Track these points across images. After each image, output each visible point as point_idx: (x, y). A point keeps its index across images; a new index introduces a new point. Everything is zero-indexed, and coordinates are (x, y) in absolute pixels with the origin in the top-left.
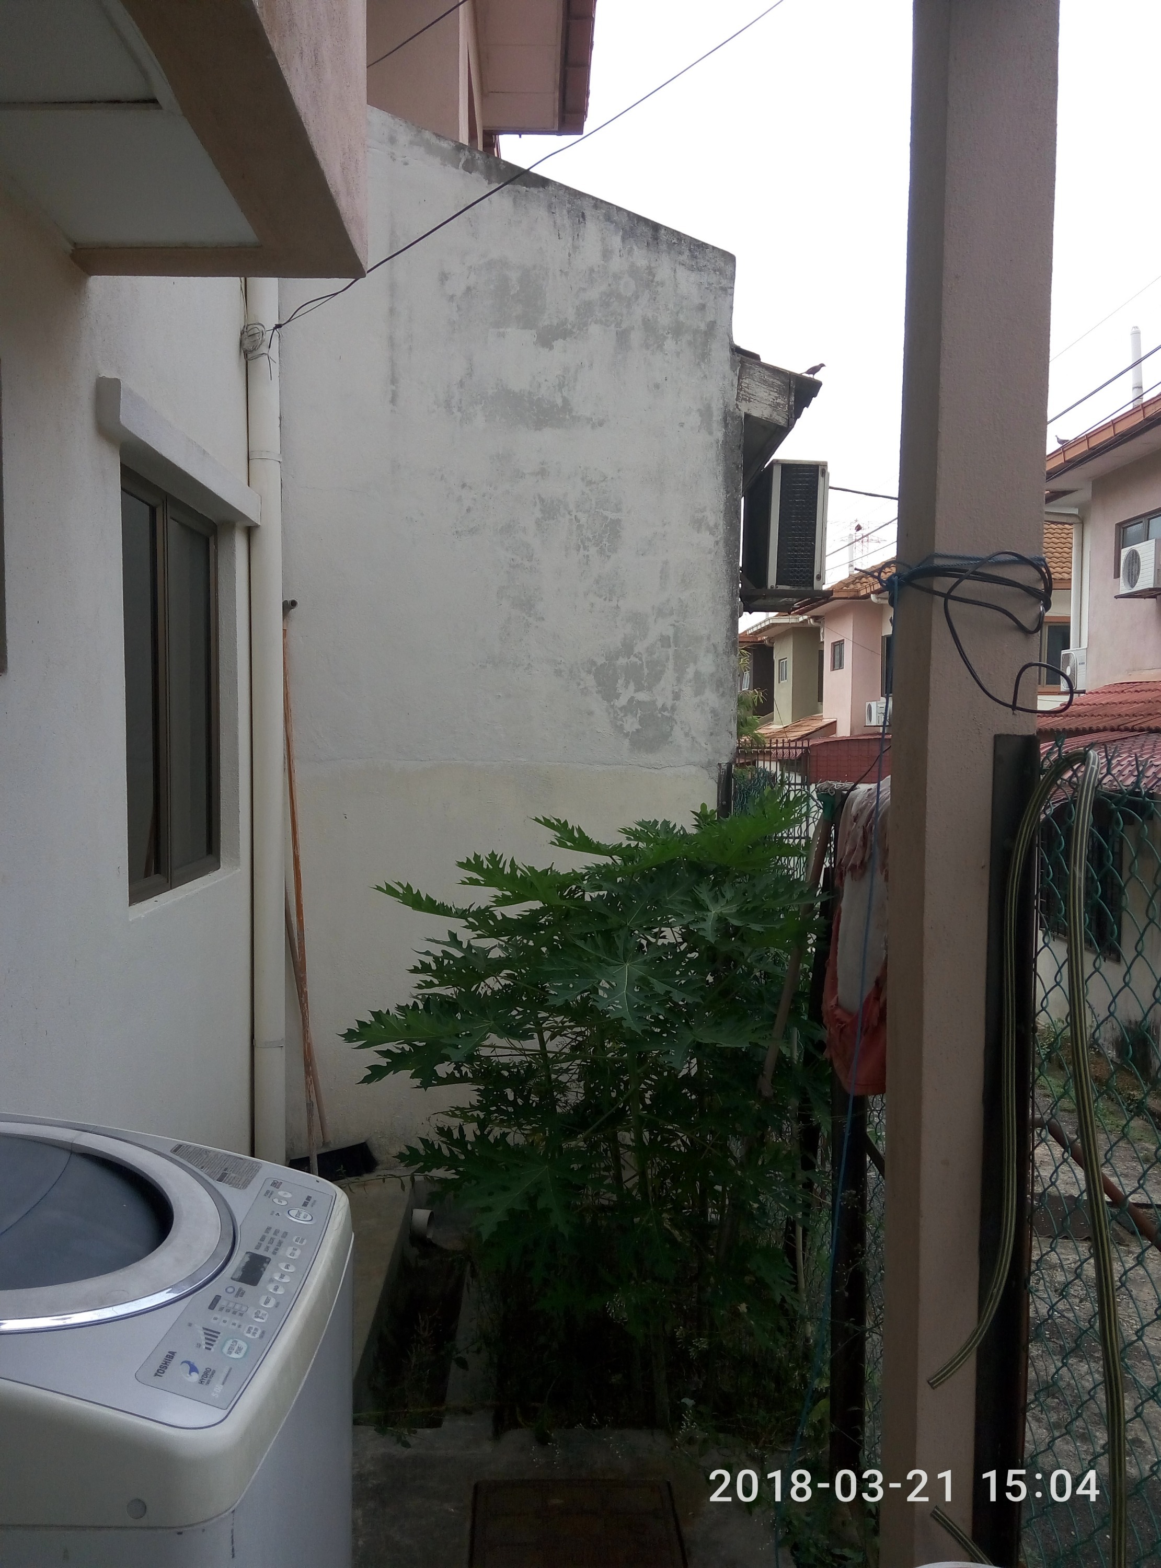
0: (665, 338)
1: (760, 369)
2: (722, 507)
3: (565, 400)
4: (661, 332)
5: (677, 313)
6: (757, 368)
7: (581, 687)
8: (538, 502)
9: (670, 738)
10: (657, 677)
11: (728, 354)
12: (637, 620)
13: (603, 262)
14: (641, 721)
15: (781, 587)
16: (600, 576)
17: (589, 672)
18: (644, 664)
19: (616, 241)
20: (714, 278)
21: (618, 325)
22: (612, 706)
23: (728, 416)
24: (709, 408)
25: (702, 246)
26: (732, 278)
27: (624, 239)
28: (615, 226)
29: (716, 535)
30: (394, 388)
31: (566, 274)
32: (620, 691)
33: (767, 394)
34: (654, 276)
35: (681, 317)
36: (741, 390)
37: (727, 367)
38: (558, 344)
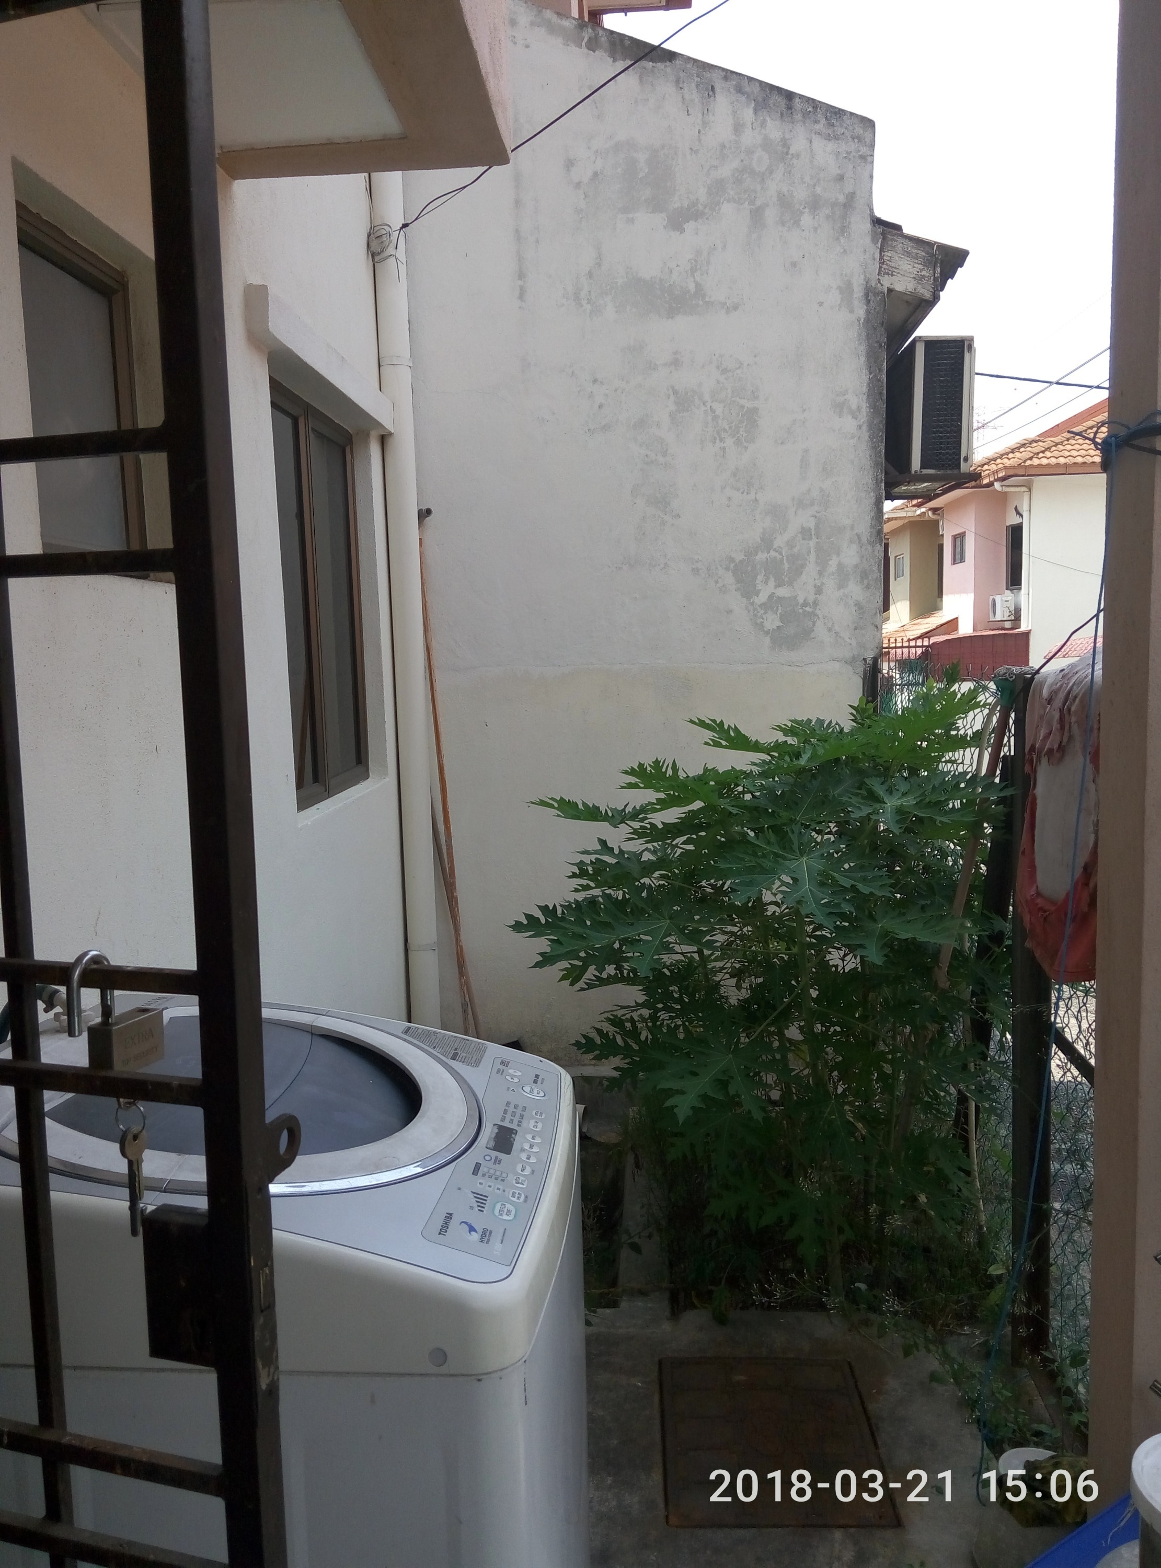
0: (802, 213)
1: (903, 240)
2: (865, 389)
3: (698, 286)
4: (797, 206)
5: (815, 185)
6: (900, 240)
7: (719, 585)
8: (672, 395)
9: (812, 634)
10: (798, 570)
11: (868, 226)
12: (777, 512)
13: (734, 137)
14: (782, 618)
15: (925, 471)
16: (737, 469)
17: (727, 569)
18: (785, 558)
19: (748, 114)
20: (853, 146)
21: (752, 202)
22: (752, 604)
23: (869, 292)
24: (849, 284)
25: (838, 113)
26: (872, 145)
27: (756, 111)
28: (747, 98)
29: (858, 419)
30: (521, 283)
31: (696, 152)
32: (760, 588)
33: (909, 266)
34: (789, 148)
35: (818, 190)
36: (883, 263)
37: (868, 240)
38: (690, 226)
